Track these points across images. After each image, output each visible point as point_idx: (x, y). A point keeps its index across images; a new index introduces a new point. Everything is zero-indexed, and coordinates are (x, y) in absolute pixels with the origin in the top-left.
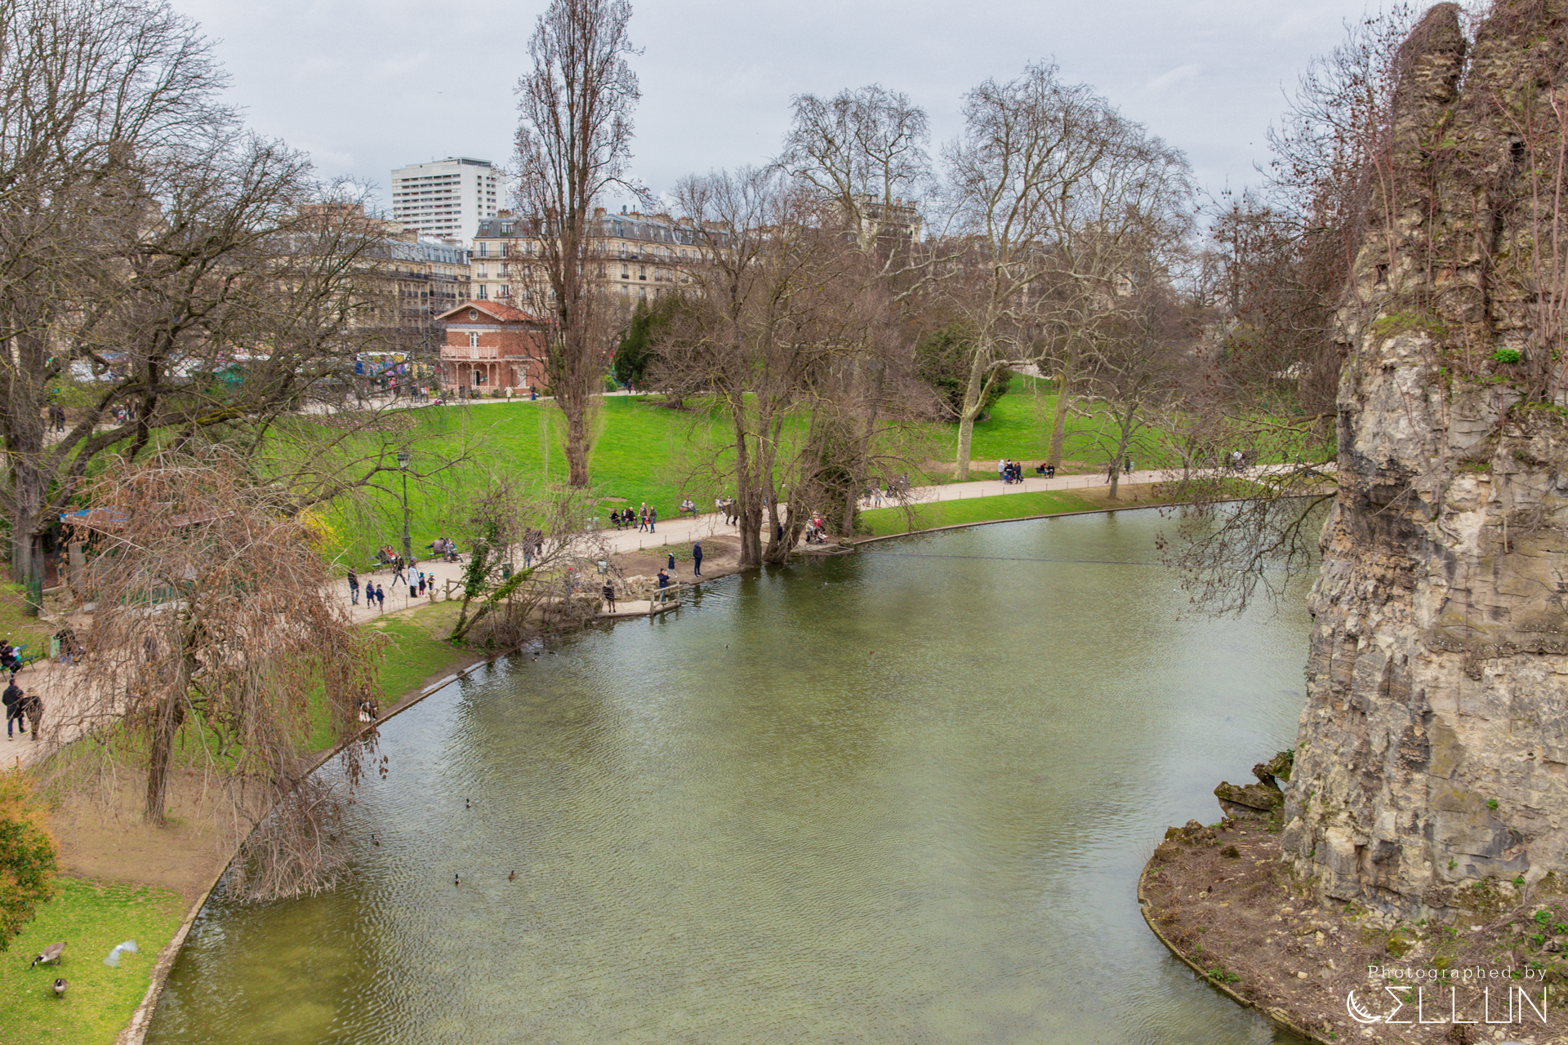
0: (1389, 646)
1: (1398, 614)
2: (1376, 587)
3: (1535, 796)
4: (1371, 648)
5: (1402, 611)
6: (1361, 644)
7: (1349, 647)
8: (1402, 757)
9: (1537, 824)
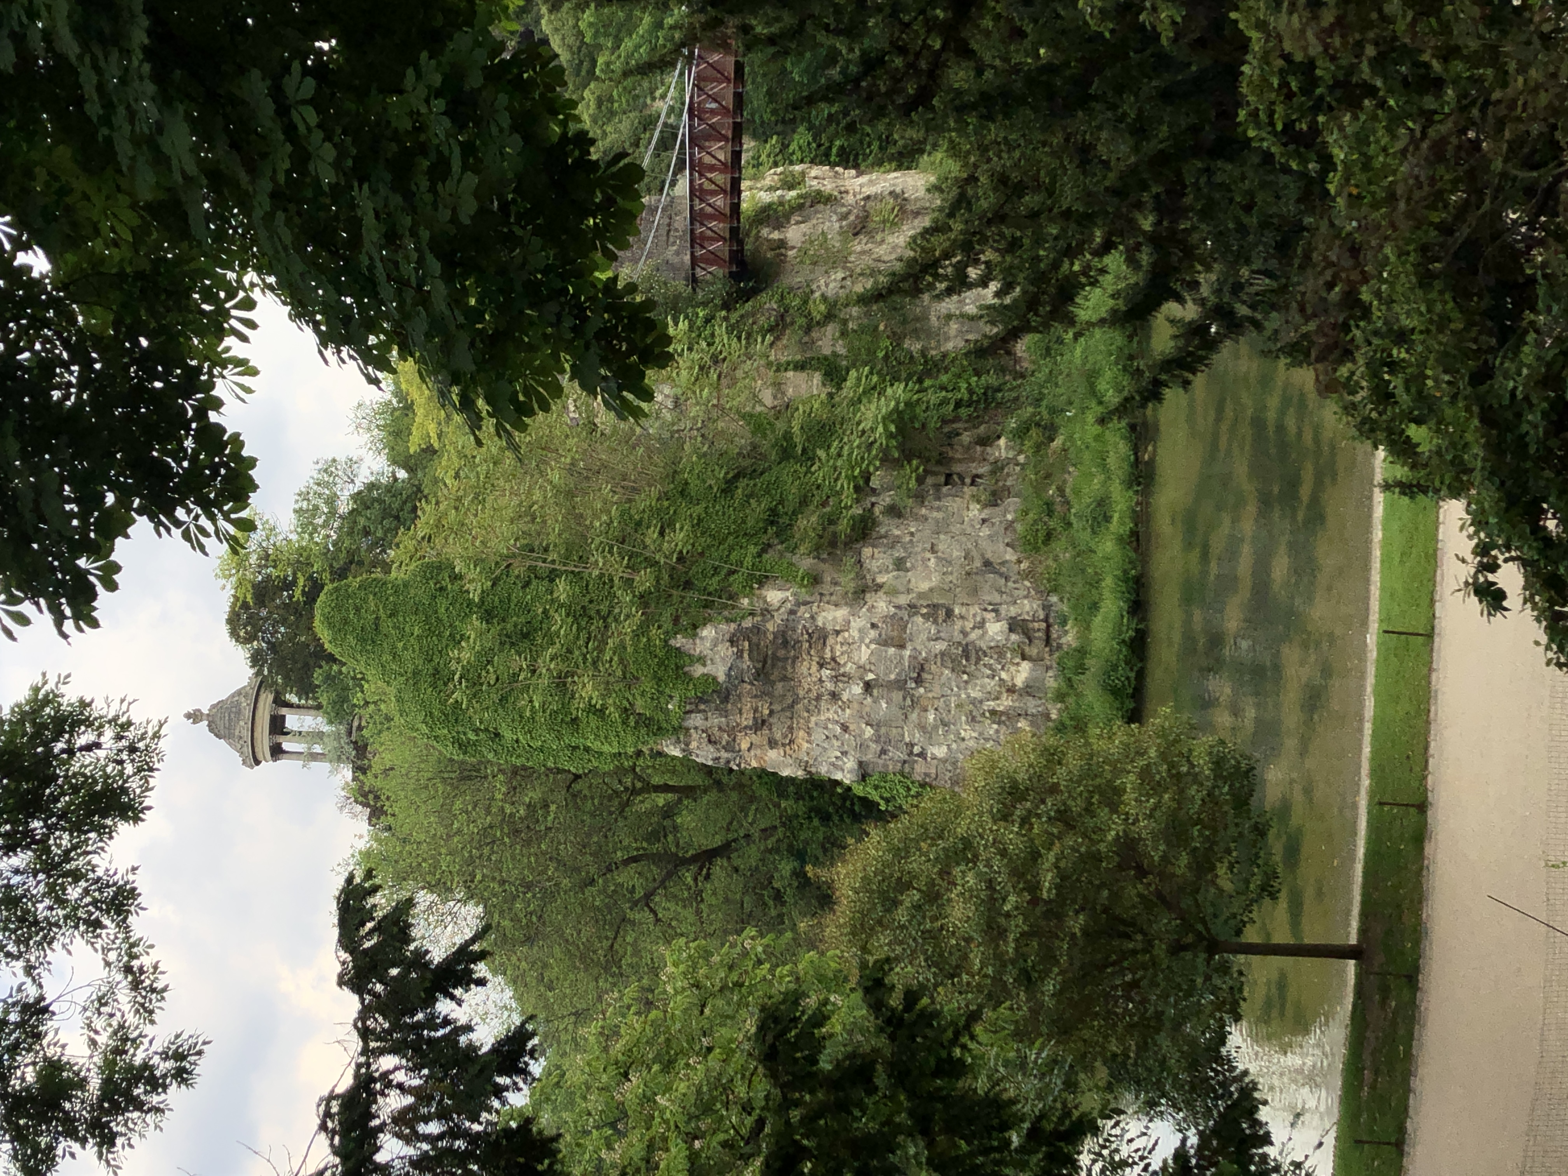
0: (867, 647)
2: (826, 669)
3: (956, 554)
4: (872, 666)
8: (944, 624)
9: (974, 553)
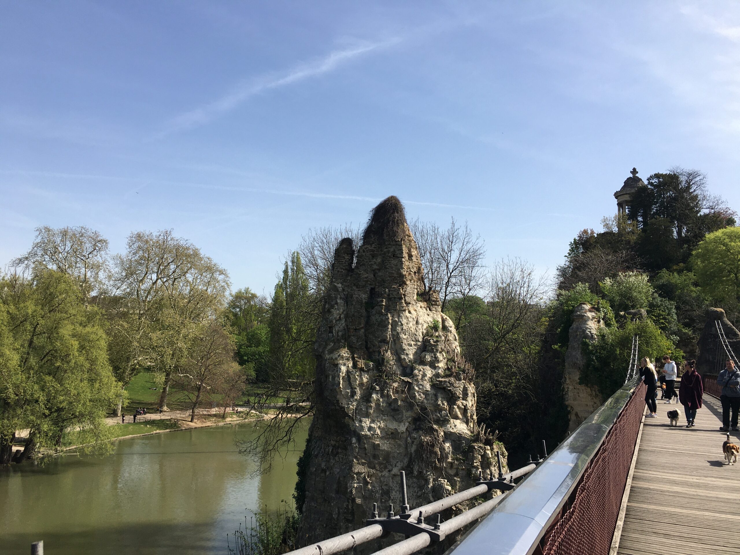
0: (338, 473)
1: (341, 459)
2: (332, 450)
4: (331, 474)
5: (342, 458)
6: (328, 473)
7: (323, 475)
8: (345, 518)
